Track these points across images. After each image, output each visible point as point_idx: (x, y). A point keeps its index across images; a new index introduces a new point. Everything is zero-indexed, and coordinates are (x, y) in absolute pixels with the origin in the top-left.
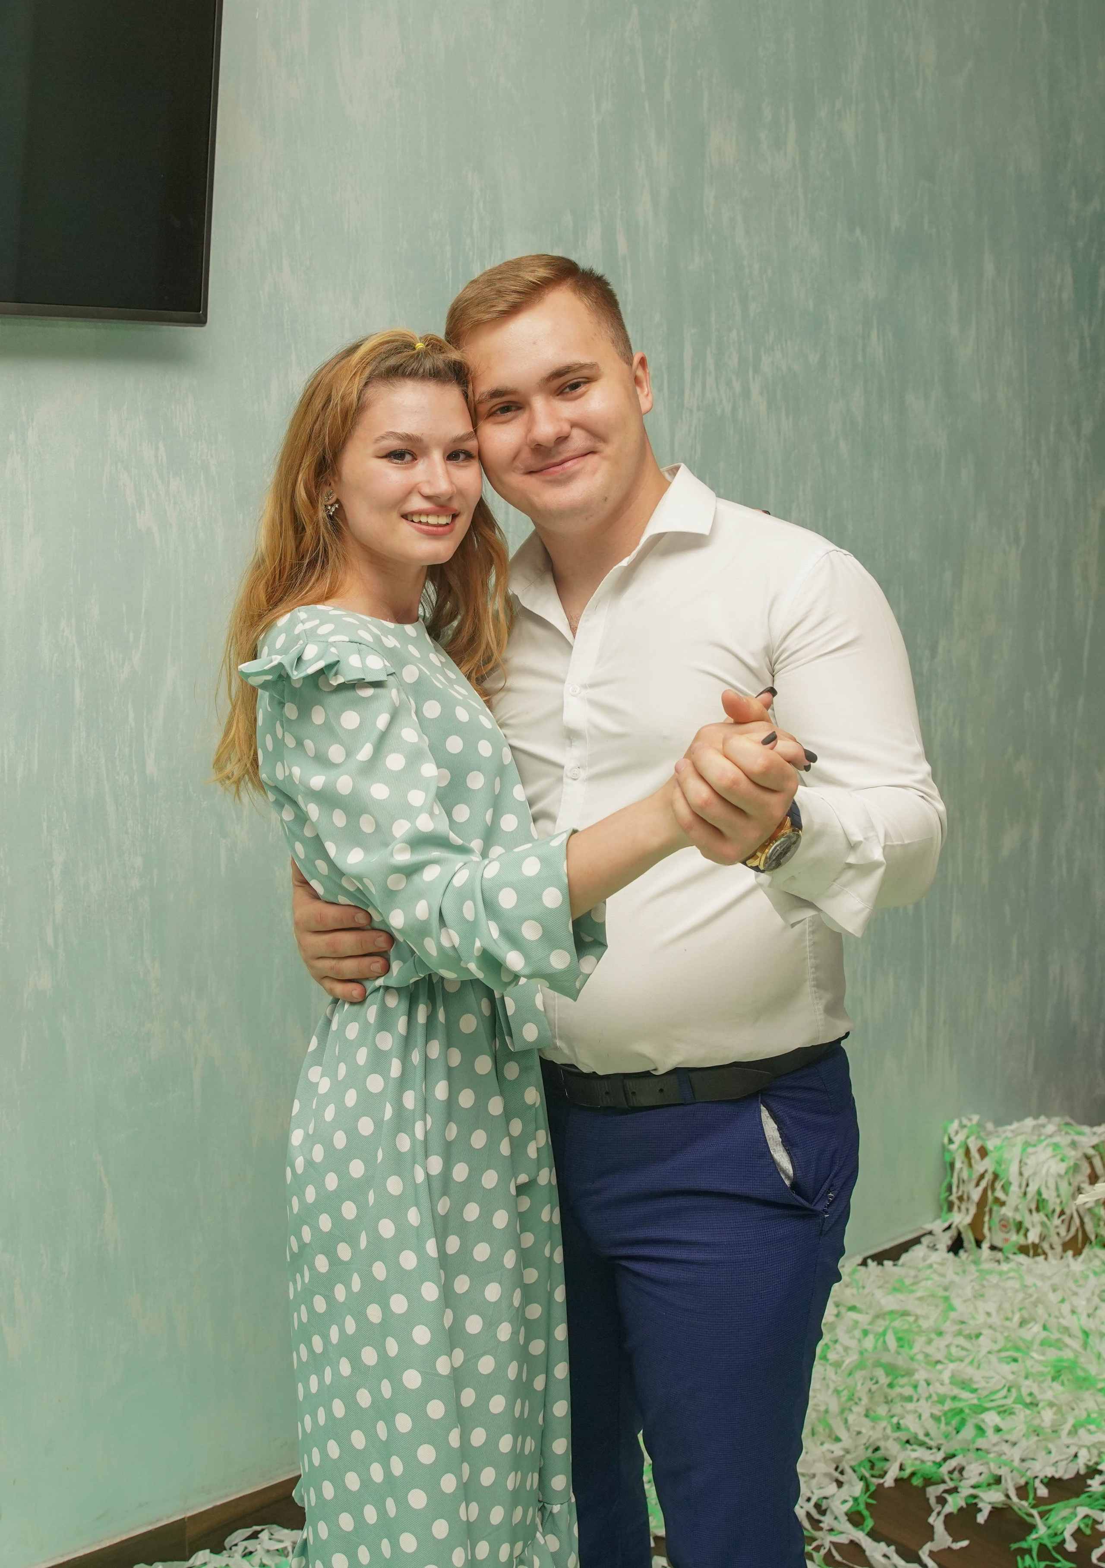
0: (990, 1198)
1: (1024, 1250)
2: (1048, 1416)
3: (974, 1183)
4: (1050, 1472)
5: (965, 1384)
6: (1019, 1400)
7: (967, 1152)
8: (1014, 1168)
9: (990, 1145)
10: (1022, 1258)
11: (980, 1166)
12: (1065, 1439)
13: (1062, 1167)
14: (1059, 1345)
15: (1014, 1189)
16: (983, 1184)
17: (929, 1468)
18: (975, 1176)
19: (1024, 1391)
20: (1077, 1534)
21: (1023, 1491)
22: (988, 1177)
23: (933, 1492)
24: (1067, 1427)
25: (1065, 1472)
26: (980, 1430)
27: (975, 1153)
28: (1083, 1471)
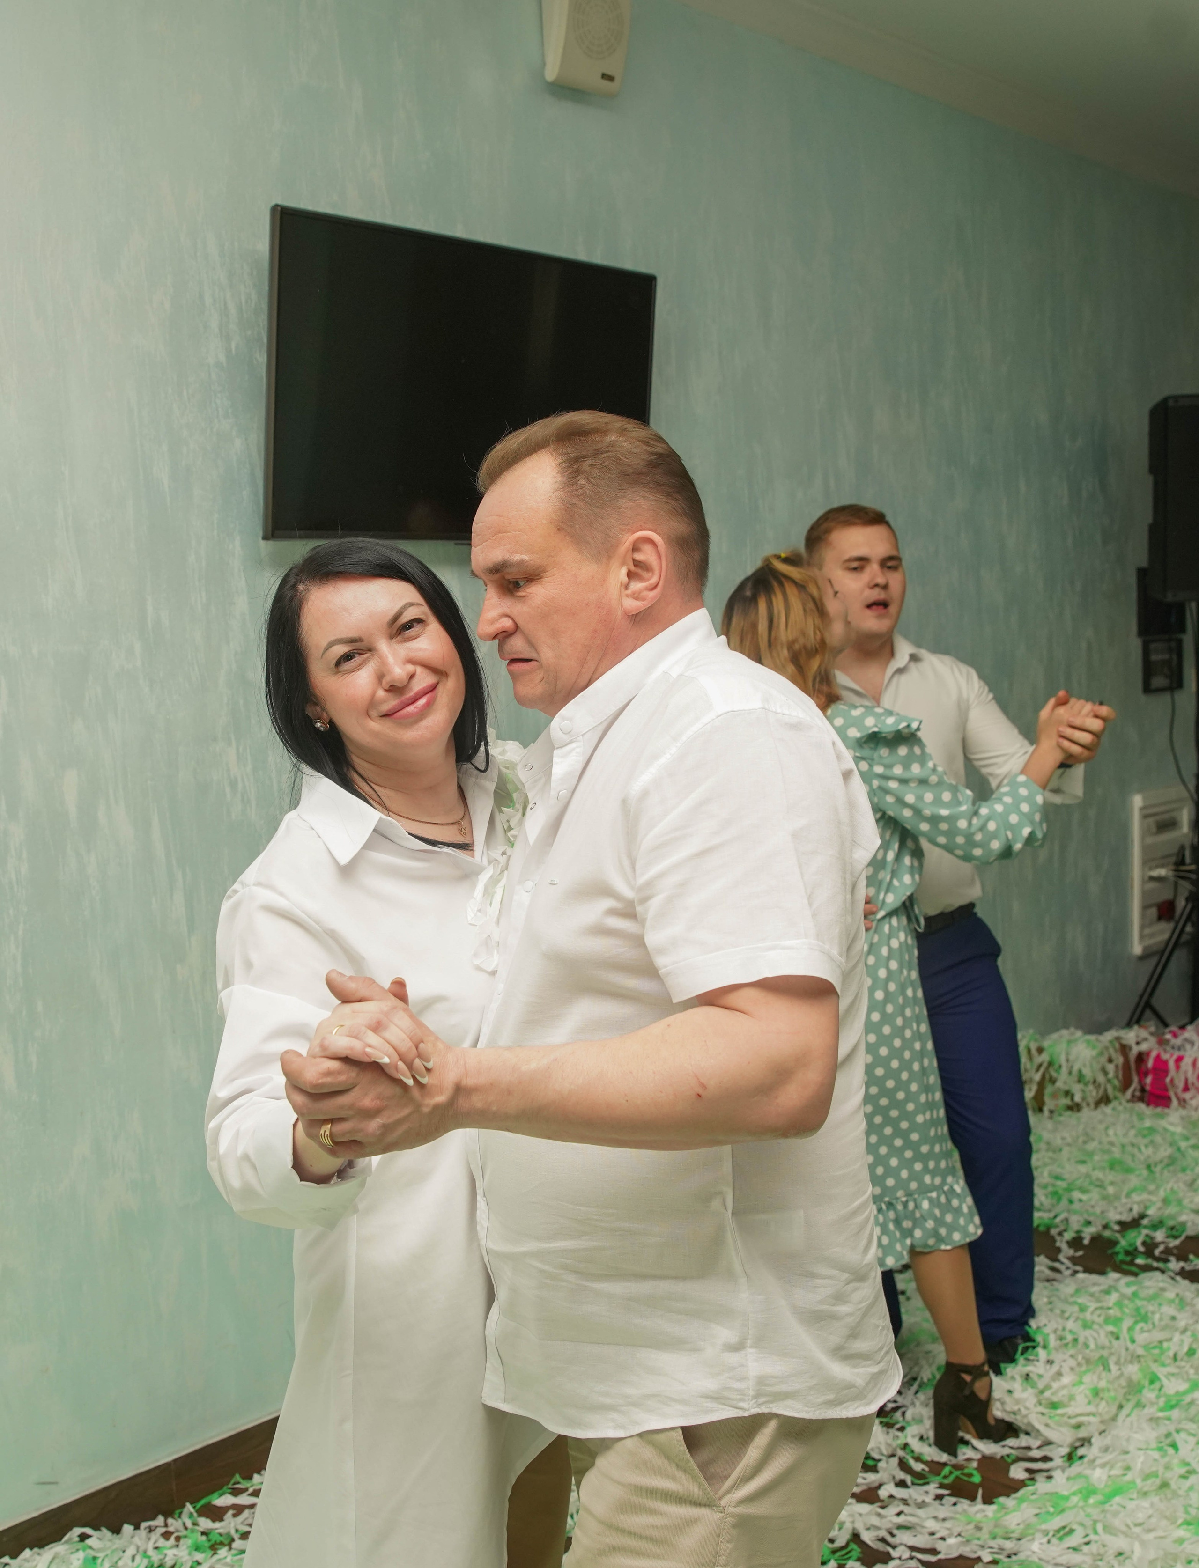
0: (1047, 1076)
1: (1069, 1108)
2: (1111, 1190)
3: (1034, 1070)
4: (1118, 1217)
5: (1058, 1177)
6: (1091, 1183)
7: (1029, 1051)
8: (1063, 1058)
9: (1046, 1044)
10: (1069, 1113)
11: (1038, 1059)
12: (1124, 1200)
13: (1094, 1053)
14: (1109, 1152)
15: (1064, 1070)
16: (1042, 1070)
17: (1047, 1221)
18: (1035, 1066)
19: (1094, 1178)
20: (1144, 1243)
21: (1105, 1227)
22: (1045, 1065)
23: (1054, 1232)
24: (1124, 1193)
25: (1127, 1217)
26: (1071, 1202)
27: (1034, 1051)
28: (1136, 1216)
